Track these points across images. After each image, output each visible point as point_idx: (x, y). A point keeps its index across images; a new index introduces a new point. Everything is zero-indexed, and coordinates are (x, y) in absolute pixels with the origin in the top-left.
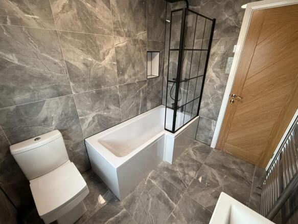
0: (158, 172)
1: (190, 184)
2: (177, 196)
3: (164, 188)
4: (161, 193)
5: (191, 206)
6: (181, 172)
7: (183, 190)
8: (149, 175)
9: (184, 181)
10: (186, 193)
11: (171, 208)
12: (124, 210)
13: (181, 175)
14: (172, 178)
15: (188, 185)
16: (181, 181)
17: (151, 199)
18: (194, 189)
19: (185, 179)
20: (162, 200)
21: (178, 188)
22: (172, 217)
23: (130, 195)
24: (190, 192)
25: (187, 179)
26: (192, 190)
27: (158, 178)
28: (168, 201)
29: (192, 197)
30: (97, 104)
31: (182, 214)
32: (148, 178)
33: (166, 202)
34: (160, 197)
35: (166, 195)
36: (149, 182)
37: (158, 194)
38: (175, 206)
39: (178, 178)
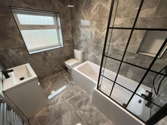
0: (85, 95)
1: (77, 112)
2: (72, 102)
3: (76, 97)
4: (74, 95)
5: (65, 108)
6: (86, 108)
7: (74, 106)
8: (83, 91)
9: (79, 109)
10: (72, 108)
11: (67, 98)
12: (70, 83)
13: (83, 108)
14: (81, 102)
15: (76, 110)
16: (79, 107)
17: (72, 91)
18: (74, 114)
19: (80, 110)
20: (71, 95)
21: (75, 104)
22: (64, 98)
23: (75, 84)
24: (72, 110)
25: (81, 111)
26: (73, 112)
27: (82, 95)
28: (70, 98)
29: (69, 111)
30: (95, 51)
31: (63, 102)
32: (82, 90)
33: (70, 97)
34: (72, 94)
35: (73, 97)
36: (80, 90)
37: (74, 94)
38: (67, 100)
39: (81, 105)
